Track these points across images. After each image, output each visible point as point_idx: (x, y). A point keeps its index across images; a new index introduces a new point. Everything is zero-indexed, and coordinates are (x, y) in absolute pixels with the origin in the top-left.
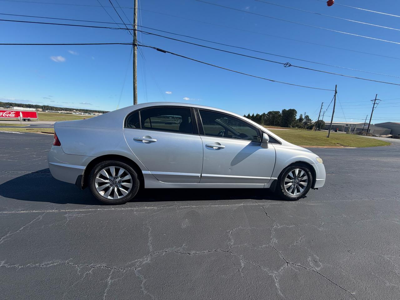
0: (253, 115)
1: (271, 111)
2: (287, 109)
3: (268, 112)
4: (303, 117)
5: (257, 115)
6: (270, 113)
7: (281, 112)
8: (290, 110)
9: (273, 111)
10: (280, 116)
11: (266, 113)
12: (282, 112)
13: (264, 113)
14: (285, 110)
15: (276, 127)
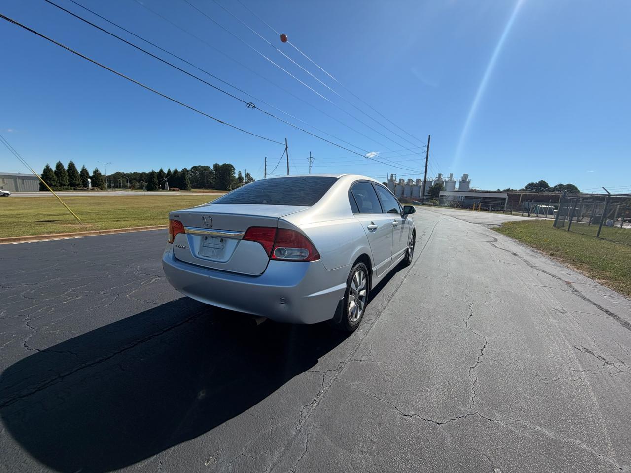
0: (169, 171)
1: (197, 165)
2: (221, 164)
3: (191, 168)
4: (243, 175)
5: (176, 171)
6: (195, 168)
7: (212, 168)
8: (225, 165)
9: (200, 166)
10: (211, 173)
11: (189, 168)
12: (214, 167)
13: (185, 169)
14: (217, 164)
15: (210, 190)
